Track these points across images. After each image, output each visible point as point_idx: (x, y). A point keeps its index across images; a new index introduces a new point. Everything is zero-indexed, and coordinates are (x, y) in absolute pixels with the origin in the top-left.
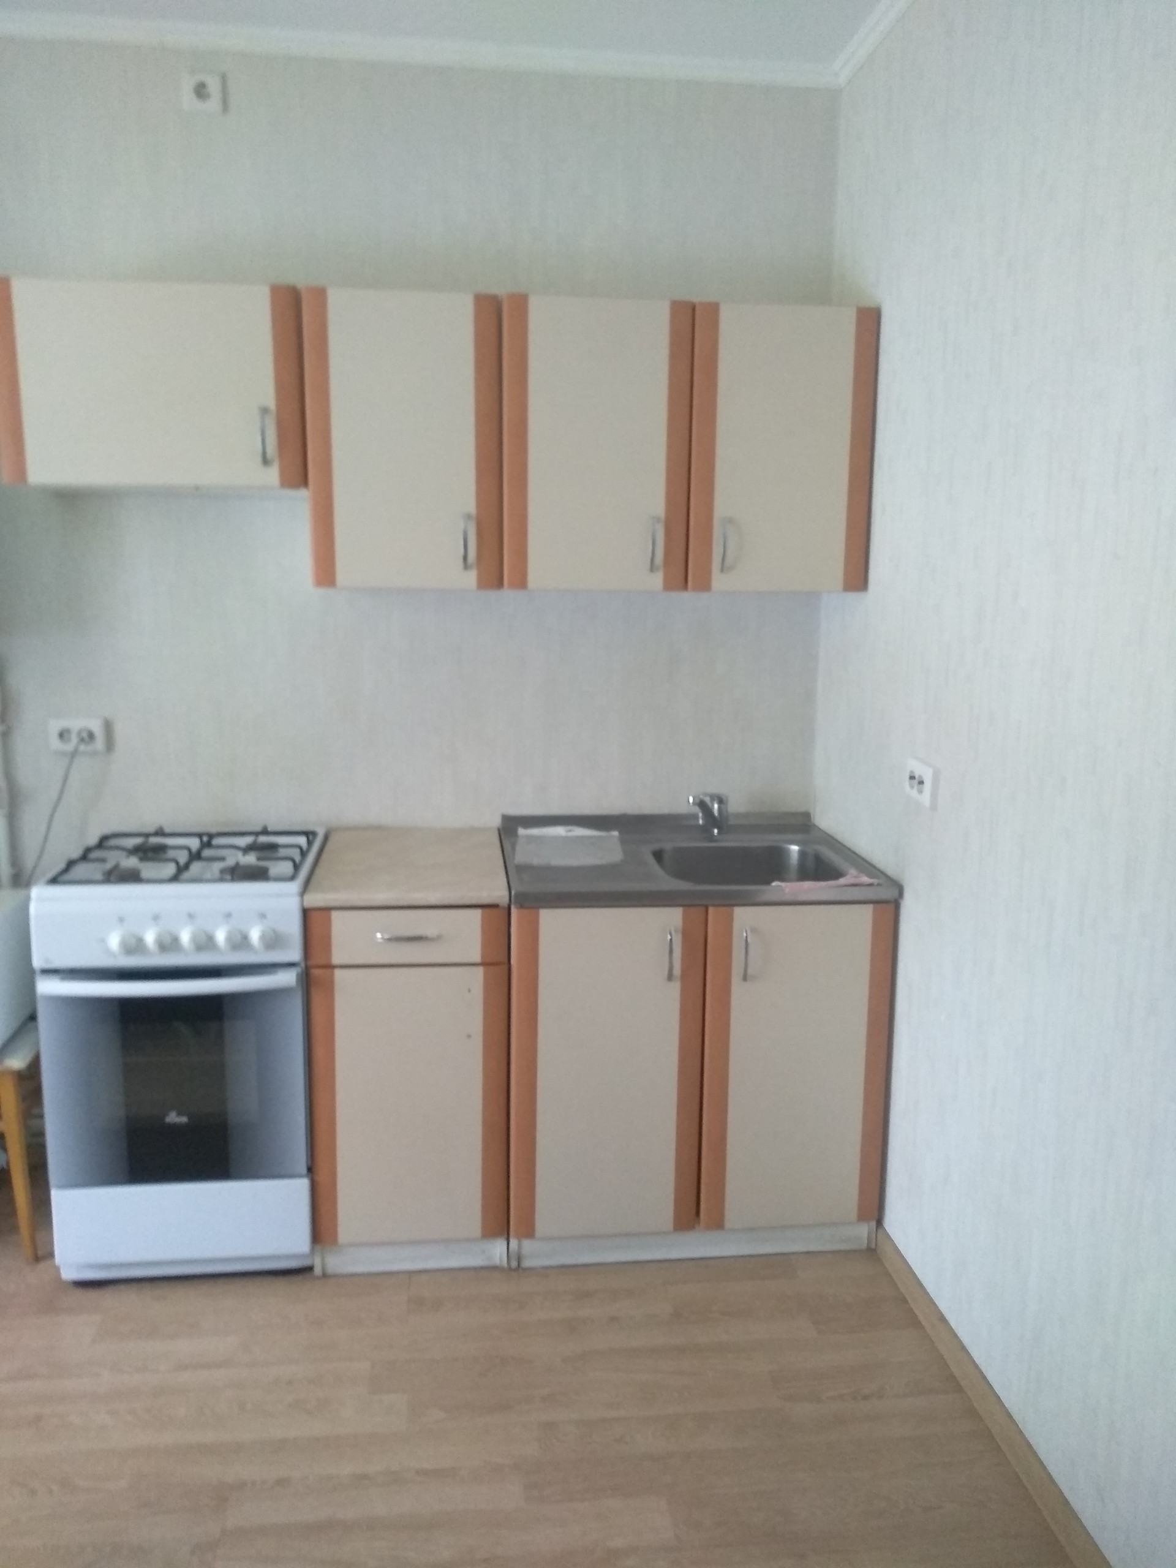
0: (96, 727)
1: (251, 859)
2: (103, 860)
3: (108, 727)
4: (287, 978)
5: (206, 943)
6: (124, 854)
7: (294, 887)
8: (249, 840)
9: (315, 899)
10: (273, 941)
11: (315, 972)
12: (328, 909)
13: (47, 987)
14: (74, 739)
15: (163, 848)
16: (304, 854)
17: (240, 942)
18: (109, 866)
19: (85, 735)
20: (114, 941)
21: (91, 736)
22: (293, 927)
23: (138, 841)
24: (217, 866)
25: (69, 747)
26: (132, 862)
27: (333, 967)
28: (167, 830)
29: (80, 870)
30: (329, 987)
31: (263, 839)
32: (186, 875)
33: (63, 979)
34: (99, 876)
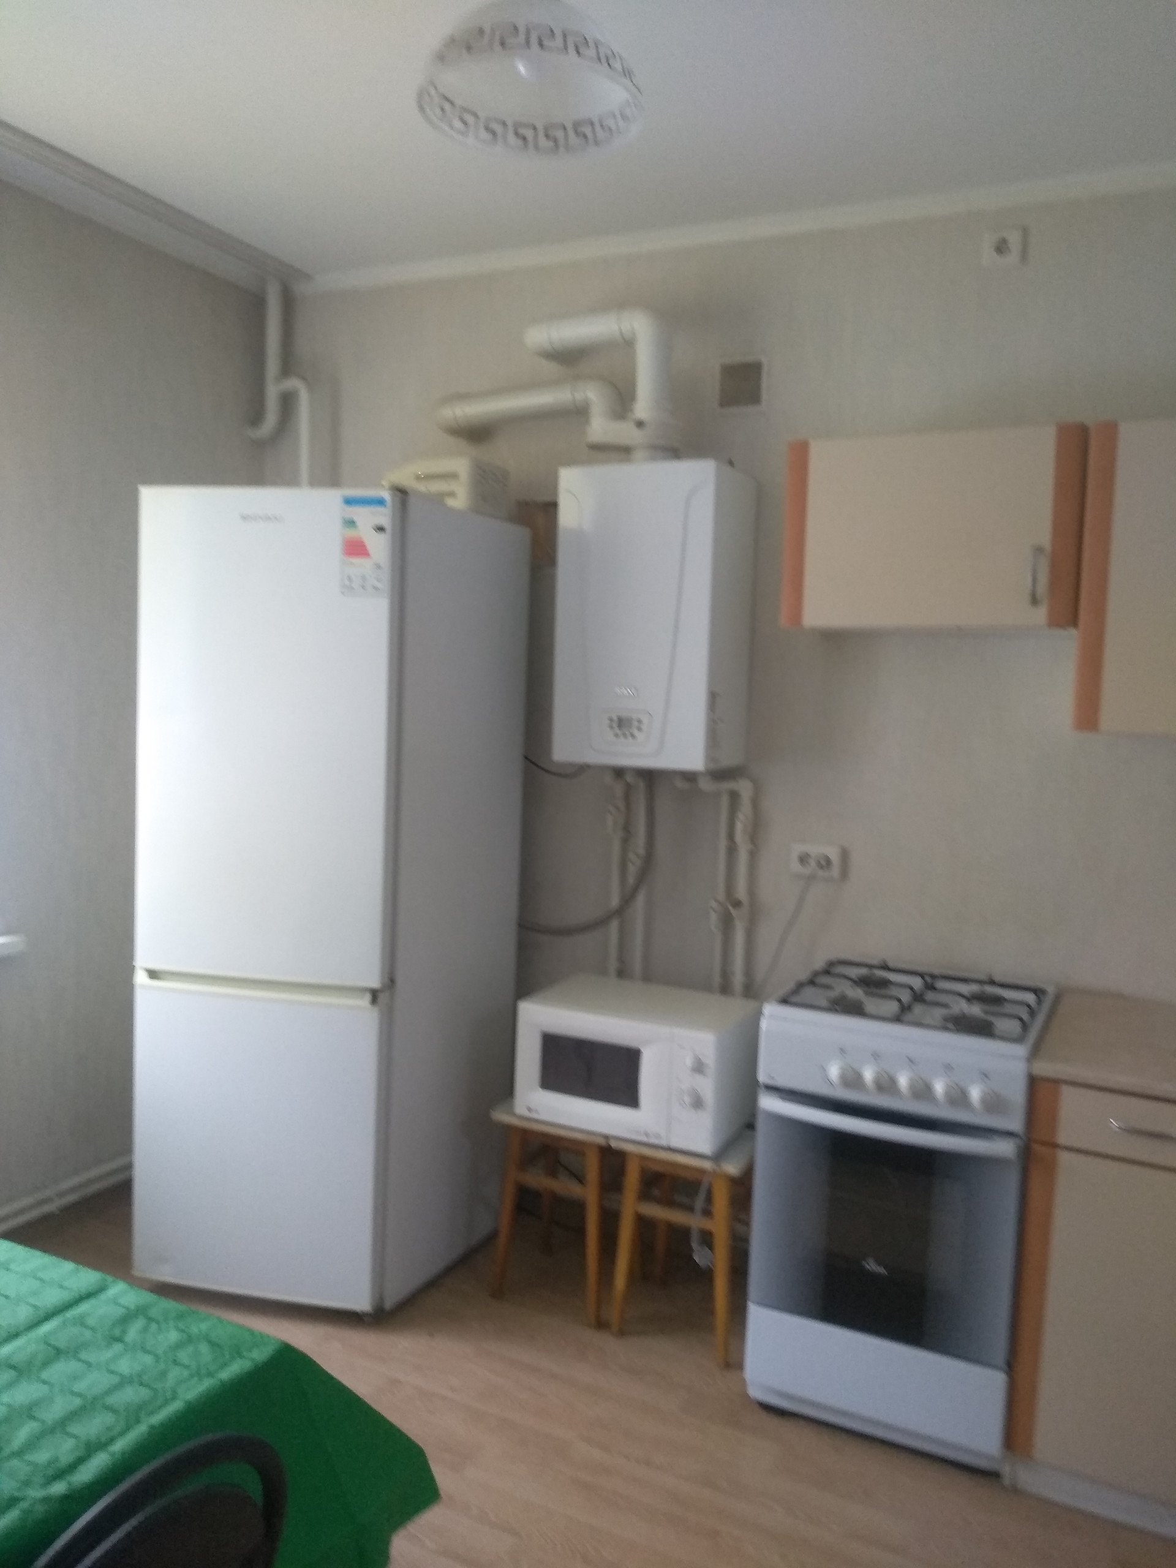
0: (833, 853)
1: (976, 1010)
2: (828, 987)
3: (845, 855)
4: (1004, 1148)
5: (923, 1091)
6: (849, 983)
7: (1020, 1051)
8: (974, 988)
9: (1043, 1068)
10: (994, 1104)
11: (1037, 1148)
12: (1056, 1082)
13: (769, 1103)
14: (813, 863)
15: (885, 983)
16: (1032, 1013)
17: (959, 1098)
18: (833, 994)
19: (823, 863)
20: (834, 1071)
21: (828, 862)
22: (1017, 1094)
23: (863, 971)
24: (938, 1013)
25: (806, 871)
26: (856, 993)
27: (1055, 1146)
28: (891, 964)
29: (809, 993)
30: (1050, 1168)
31: (990, 990)
32: (909, 1017)
33: (784, 1099)
34: (824, 1003)
